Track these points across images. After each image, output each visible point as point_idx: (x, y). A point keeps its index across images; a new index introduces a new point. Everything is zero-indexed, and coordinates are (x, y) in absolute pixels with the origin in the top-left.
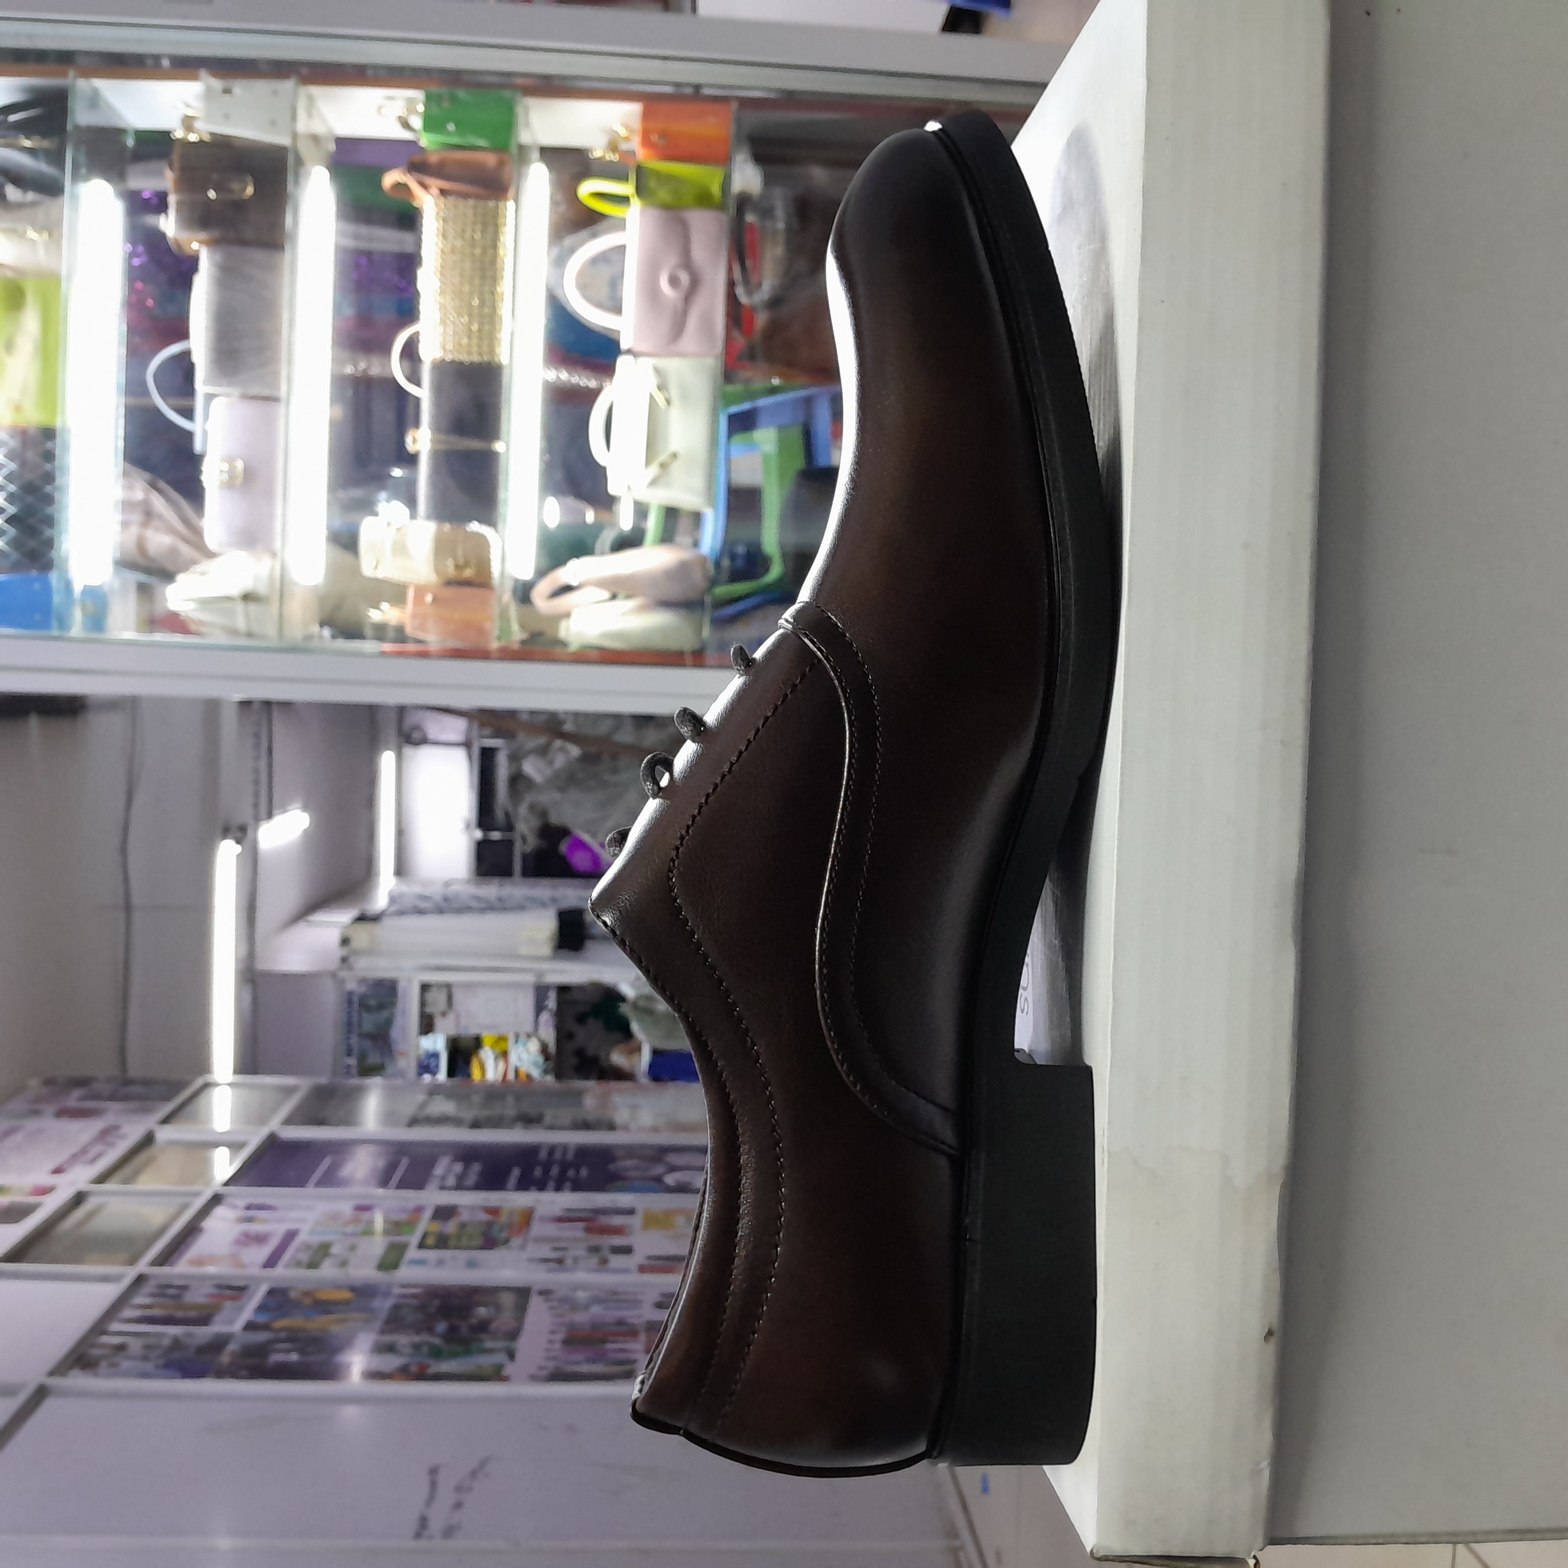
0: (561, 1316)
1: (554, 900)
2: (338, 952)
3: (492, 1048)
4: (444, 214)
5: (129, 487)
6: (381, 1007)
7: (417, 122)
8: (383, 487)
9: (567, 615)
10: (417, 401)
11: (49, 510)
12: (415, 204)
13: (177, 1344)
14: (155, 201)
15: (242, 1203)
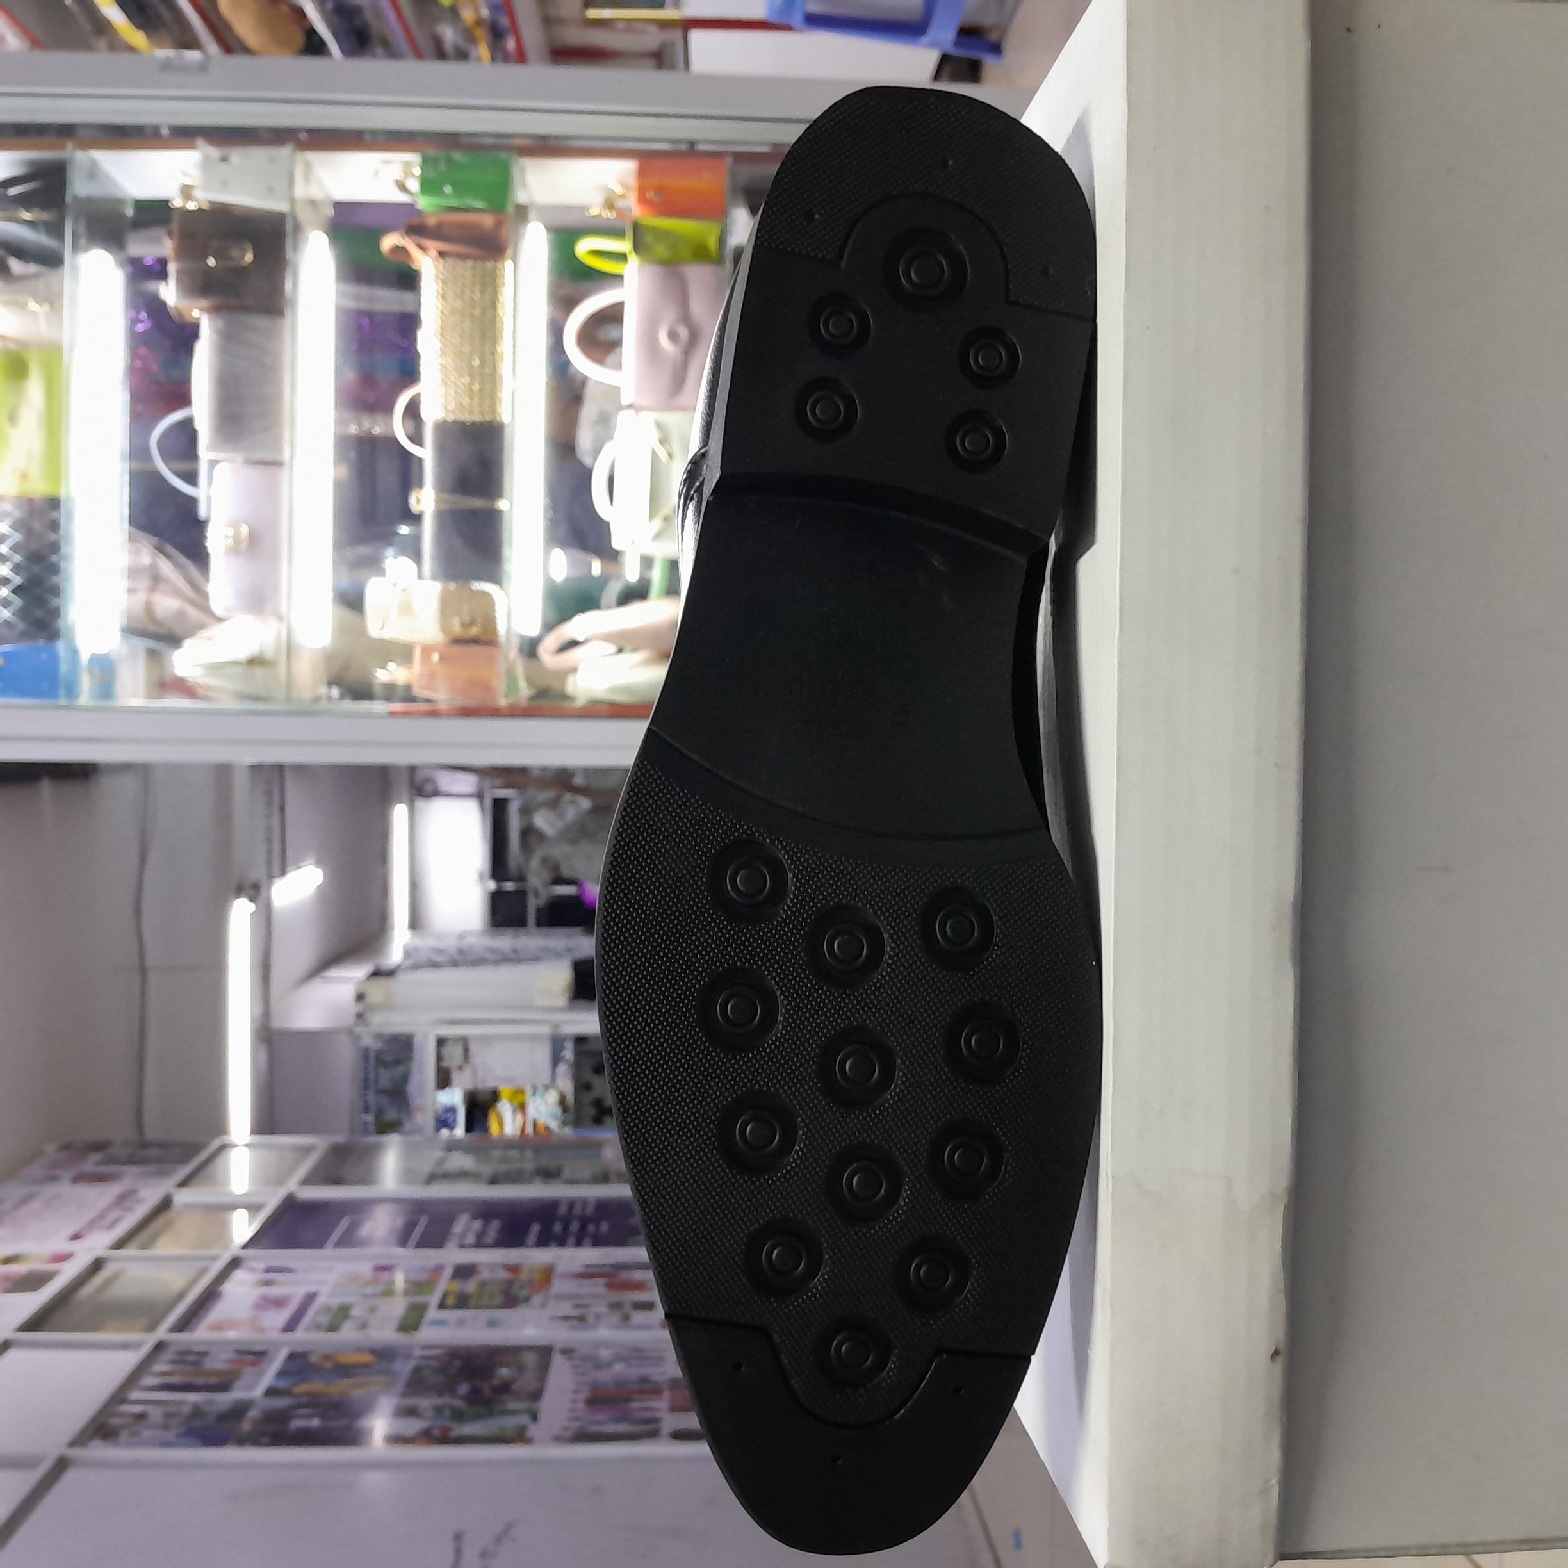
0: (583, 1374)
1: (569, 950)
2: (353, 1008)
3: (510, 1100)
4: (443, 275)
5: (136, 552)
6: (398, 1062)
7: (414, 185)
8: (390, 544)
9: (574, 670)
10: (420, 461)
11: (55, 579)
12: (414, 267)
13: (197, 1412)
14: (157, 268)
15: (261, 1265)
